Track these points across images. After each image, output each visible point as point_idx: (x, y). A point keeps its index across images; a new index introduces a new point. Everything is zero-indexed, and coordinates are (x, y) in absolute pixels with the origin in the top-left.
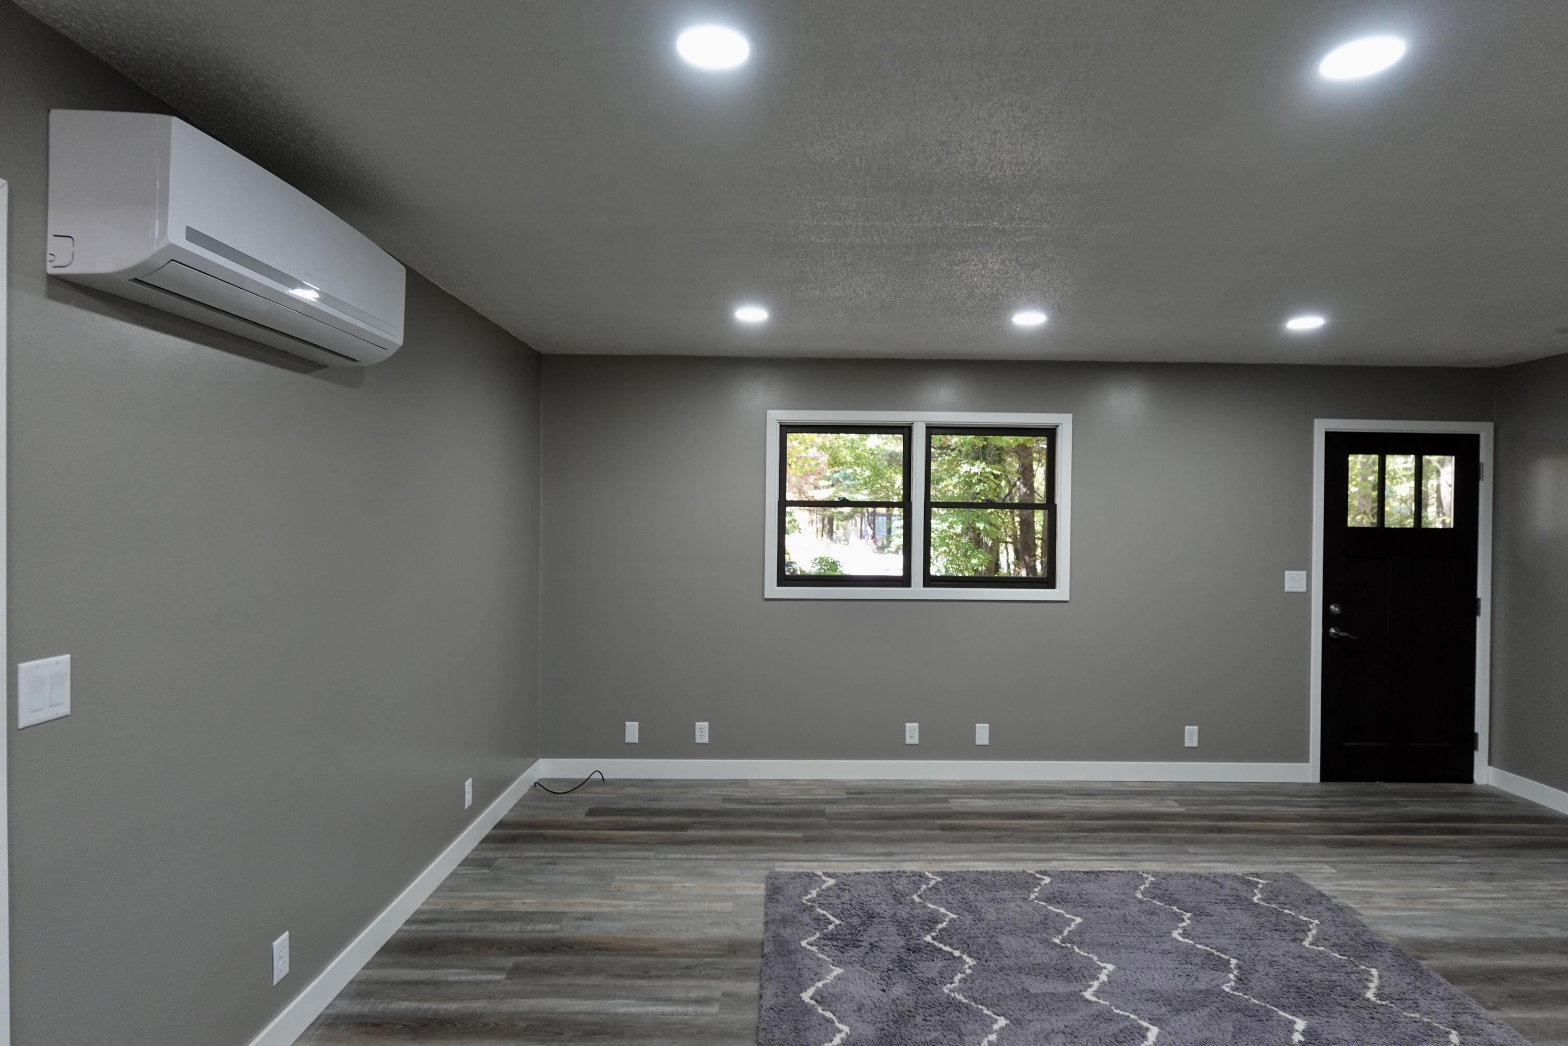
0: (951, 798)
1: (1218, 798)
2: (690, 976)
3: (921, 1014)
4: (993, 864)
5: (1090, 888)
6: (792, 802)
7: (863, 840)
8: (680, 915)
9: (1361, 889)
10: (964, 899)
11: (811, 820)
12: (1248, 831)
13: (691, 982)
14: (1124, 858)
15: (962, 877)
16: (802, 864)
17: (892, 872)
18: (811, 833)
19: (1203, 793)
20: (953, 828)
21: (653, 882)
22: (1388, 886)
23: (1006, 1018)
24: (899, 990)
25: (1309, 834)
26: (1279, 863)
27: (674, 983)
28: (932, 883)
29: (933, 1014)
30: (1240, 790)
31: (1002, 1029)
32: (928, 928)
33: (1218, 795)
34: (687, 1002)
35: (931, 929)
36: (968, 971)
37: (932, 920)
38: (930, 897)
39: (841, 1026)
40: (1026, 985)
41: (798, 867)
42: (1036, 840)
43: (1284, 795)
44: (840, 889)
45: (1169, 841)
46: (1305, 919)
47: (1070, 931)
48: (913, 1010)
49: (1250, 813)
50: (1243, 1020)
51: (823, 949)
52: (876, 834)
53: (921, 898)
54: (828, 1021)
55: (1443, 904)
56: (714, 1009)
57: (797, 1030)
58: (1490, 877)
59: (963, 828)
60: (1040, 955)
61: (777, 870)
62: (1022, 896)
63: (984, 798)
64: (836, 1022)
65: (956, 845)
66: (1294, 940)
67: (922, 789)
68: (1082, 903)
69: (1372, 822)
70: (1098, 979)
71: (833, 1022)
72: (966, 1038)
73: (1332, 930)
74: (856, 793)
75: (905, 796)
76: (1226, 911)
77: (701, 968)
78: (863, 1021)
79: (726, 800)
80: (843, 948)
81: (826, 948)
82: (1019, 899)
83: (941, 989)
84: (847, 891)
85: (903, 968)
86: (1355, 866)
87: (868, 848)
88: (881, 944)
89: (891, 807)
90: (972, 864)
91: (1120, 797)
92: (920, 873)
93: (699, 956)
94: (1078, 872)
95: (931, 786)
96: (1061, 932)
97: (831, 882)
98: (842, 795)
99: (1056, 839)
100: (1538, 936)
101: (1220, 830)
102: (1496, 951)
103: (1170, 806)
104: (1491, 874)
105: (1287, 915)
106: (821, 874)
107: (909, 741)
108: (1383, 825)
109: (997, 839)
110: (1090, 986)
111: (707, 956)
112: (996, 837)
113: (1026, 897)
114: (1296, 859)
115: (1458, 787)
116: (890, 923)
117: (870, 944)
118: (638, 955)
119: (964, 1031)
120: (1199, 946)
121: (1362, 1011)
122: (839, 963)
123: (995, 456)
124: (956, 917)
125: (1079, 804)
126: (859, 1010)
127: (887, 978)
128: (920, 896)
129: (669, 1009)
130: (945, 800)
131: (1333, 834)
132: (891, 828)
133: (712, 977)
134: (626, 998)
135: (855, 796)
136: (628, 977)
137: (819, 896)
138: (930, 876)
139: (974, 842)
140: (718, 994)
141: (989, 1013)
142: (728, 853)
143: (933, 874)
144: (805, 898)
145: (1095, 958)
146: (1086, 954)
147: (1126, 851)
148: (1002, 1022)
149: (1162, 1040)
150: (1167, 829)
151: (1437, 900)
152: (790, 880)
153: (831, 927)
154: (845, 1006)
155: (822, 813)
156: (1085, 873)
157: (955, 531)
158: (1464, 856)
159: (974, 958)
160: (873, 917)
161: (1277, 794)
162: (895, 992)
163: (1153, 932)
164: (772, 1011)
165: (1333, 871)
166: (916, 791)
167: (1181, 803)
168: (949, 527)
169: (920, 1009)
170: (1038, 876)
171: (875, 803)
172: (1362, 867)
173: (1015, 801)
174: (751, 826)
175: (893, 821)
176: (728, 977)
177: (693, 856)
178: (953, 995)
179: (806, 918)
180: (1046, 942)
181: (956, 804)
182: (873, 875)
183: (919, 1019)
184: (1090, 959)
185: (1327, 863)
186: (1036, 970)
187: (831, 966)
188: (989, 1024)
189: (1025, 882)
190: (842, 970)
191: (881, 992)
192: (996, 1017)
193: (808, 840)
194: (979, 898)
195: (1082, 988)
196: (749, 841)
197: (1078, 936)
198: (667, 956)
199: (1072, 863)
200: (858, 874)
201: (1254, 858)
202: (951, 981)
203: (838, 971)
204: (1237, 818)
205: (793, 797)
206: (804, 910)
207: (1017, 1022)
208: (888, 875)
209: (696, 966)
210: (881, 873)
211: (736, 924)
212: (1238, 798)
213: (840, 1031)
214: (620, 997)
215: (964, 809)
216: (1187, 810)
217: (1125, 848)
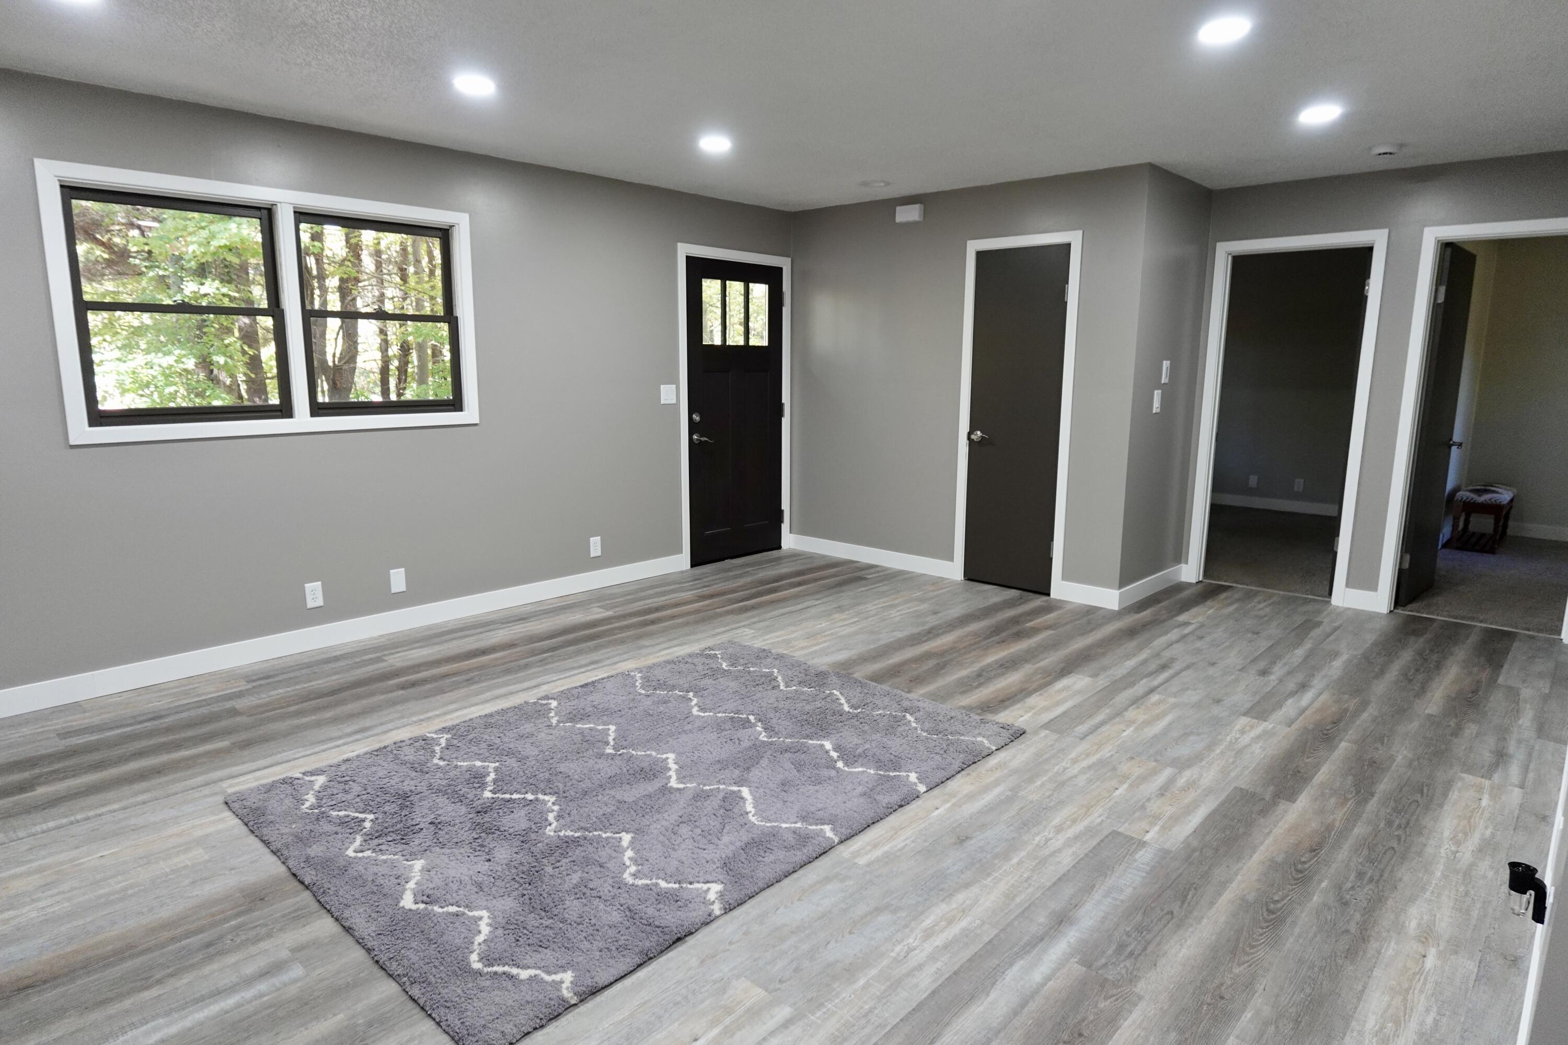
0: (385, 655)
1: (629, 597)
2: (222, 953)
3: (547, 864)
4: (487, 705)
5: (596, 698)
6: (178, 710)
7: (318, 724)
8: (130, 892)
9: (779, 639)
10: (491, 745)
11: (224, 723)
12: (673, 617)
13: (232, 959)
14: (600, 665)
15: (469, 726)
16: (258, 774)
17: (388, 746)
18: (244, 736)
19: (612, 596)
20: (413, 684)
21: (40, 870)
22: (793, 632)
23: (627, 832)
24: (503, 853)
25: (715, 609)
26: (714, 635)
27: (206, 970)
28: (443, 742)
29: (559, 858)
30: (639, 587)
31: (632, 843)
32: (479, 785)
33: (628, 595)
34: (249, 981)
35: (483, 786)
36: (556, 808)
37: (478, 778)
38: (454, 756)
39: (476, 913)
40: (618, 797)
41: (257, 779)
42: (508, 671)
43: (675, 584)
44: (339, 782)
45: (623, 642)
46: (767, 670)
47: (614, 739)
48: (536, 864)
49: (663, 603)
50: (794, 756)
51: (381, 850)
52: (328, 714)
53: (444, 760)
54: (457, 915)
55: (832, 634)
56: (297, 971)
57: (432, 940)
58: (840, 609)
59: (424, 681)
60: (607, 769)
61: (230, 791)
62: (545, 724)
63: (421, 647)
64: (466, 911)
65: (433, 699)
66: (773, 688)
67: (341, 655)
68: (604, 713)
69: (746, 590)
70: (670, 769)
71: (464, 914)
72: (608, 865)
73: (790, 673)
74: (260, 679)
75: (327, 667)
76: (714, 682)
77: (230, 937)
78: (495, 898)
79: (65, 734)
80: (403, 839)
81: (383, 847)
82: (544, 728)
83: (544, 834)
84: (351, 783)
85: (488, 831)
86: (762, 624)
87: (333, 731)
88: (442, 818)
89: (320, 682)
90: (465, 711)
91: (550, 614)
92: (422, 736)
93: (213, 925)
94: (576, 688)
95: (347, 650)
96: (607, 743)
97: (321, 780)
98: (243, 686)
99: (526, 666)
100: (892, 639)
101: (653, 622)
102: (881, 656)
103: (597, 613)
104: (839, 607)
105: (754, 672)
106: (300, 776)
107: (311, 604)
108: (754, 590)
109: (470, 682)
110: (670, 777)
111: (227, 920)
112: (468, 680)
113: (549, 724)
114: (722, 629)
115: (775, 553)
116: (434, 795)
117: (431, 823)
118: (106, 966)
119: (601, 860)
120: (720, 715)
121: (852, 720)
122: (413, 856)
123: (223, 274)
124: (497, 764)
125: (519, 630)
126: (481, 889)
127: (478, 846)
128: (441, 758)
129: (230, 1002)
130: (379, 660)
131: (729, 605)
132: (343, 702)
133: (257, 940)
134: (145, 1022)
135: (262, 682)
136: (121, 997)
137: (319, 799)
138: (435, 736)
139: (450, 691)
140: (284, 954)
141: (608, 834)
142: (136, 794)
143: (436, 732)
144: (303, 807)
145: (654, 753)
146: (643, 753)
147: (596, 658)
148: (626, 838)
149: (758, 795)
150: (610, 632)
151: (826, 633)
152: (266, 795)
153: (367, 825)
154: (461, 892)
155: (234, 712)
156: (582, 686)
157: (185, 367)
158: (817, 599)
159: (551, 794)
160: (408, 797)
161: (669, 584)
162: (501, 856)
163: (679, 716)
164: (382, 937)
165: (752, 631)
166: (336, 659)
167: (607, 608)
168: (176, 361)
169: (543, 860)
170: (544, 702)
171: (298, 683)
172: (767, 623)
173: (455, 643)
174: (140, 754)
175: (335, 696)
176: (281, 930)
177: (79, 817)
178: (562, 834)
179: (326, 827)
180: (601, 756)
181: (396, 660)
182: (368, 756)
183: (549, 869)
184: (650, 755)
185: (744, 626)
186: (614, 782)
187: (405, 862)
188: (617, 844)
189: (537, 711)
190: (422, 861)
191: (487, 863)
192: (617, 835)
193: (247, 744)
194: (506, 740)
195: (665, 781)
196: (158, 771)
197: (622, 740)
198: (163, 946)
199: (559, 682)
200: (348, 760)
201: (696, 637)
202: (547, 823)
203: (418, 864)
204: (657, 609)
205: (172, 705)
206: (318, 819)
207: (638, 832)
208: (385, 750)
209: (221, 937)
210: (377, 751)
211: (232, 869)
212: (643, 594)
213: (481, 918)
214: (133, 1026)
215: (409, 663)
216: (615, 612)
217: (594, 656)
